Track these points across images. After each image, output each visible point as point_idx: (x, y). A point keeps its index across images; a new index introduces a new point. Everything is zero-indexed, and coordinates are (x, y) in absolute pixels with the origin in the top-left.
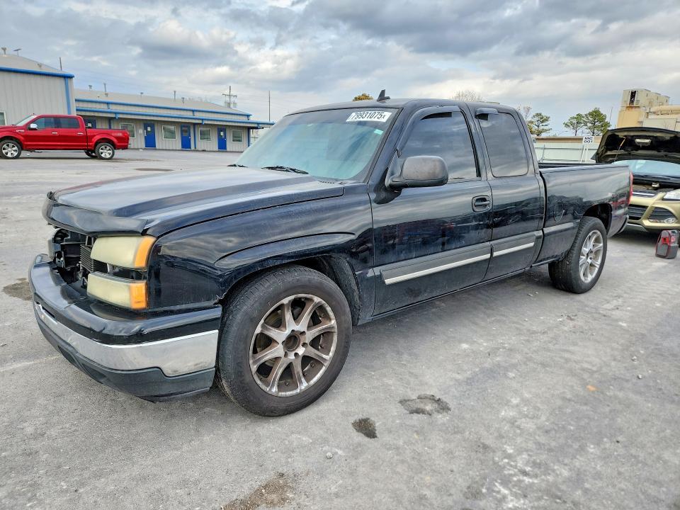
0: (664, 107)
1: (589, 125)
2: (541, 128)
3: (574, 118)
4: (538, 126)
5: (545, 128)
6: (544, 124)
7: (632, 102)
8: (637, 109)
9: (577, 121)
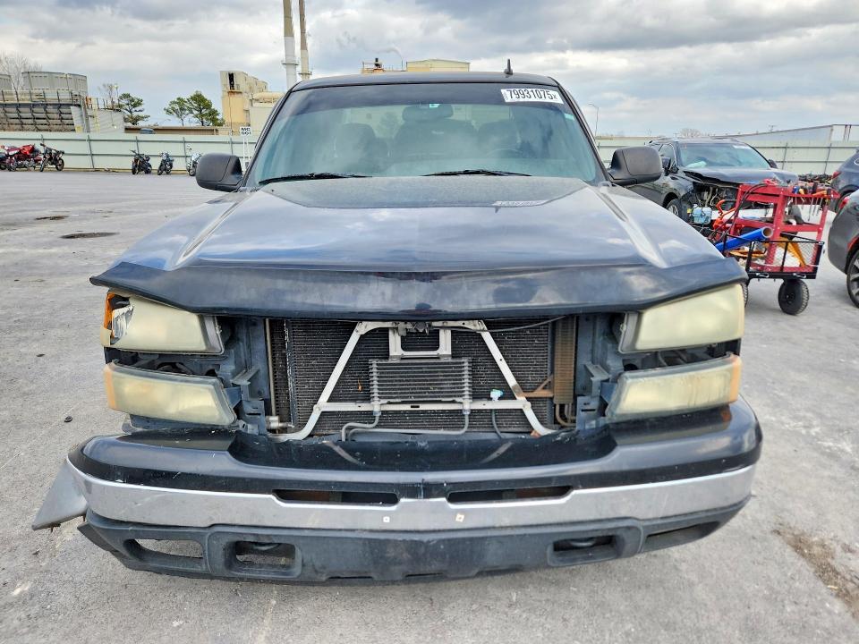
0: (264, 94)
1: (195, 112)
2: (135, 114)
3: (174, 103)
4: (131, 112)
5: (141, 114)
6: (137, 109)
7: (232, 85)
8: (240, 95)
9: (179, 107)
